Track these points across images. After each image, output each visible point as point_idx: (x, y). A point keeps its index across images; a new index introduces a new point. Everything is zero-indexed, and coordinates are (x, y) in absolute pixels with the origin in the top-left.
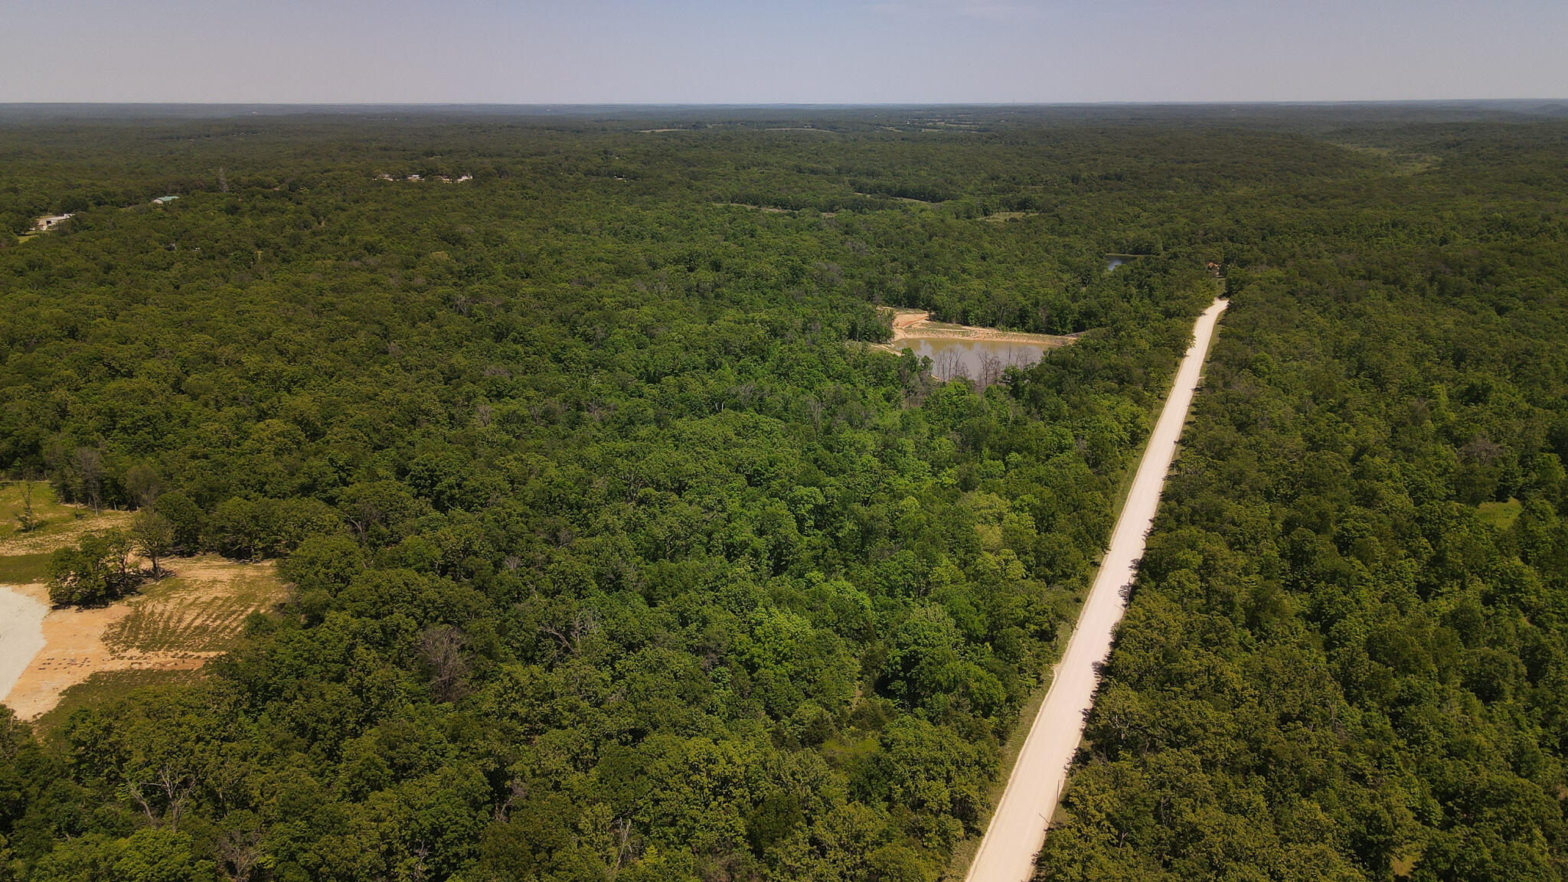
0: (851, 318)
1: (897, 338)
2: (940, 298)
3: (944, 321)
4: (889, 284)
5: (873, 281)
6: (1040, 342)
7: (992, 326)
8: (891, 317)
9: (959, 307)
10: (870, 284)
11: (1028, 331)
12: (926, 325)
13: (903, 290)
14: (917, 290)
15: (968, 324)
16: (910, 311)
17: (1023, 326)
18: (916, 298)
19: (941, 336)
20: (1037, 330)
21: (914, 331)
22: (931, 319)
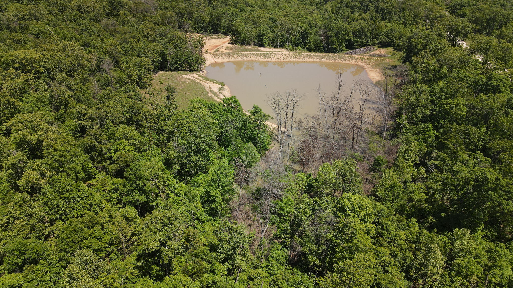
0: (158, 49)
1: (208, 63)
2: (239, 24)
3: (243, 43)
4: (196, 15)
5: (182, 11)
6: (331, 61)
7: (282, 46)
8: (200, 44)
9: (255, 32)
10: (180, 15)
11: (309, 50)
12: (230, 48)
13: (207, 19)
14: (219, 19)
15: (263, 46)
16: (215, 36)
17: (305, 45)
18: (219, 25)
19: (245, 59)
20: (316, 49)
21: (222, 55)
22: (233, 42)
